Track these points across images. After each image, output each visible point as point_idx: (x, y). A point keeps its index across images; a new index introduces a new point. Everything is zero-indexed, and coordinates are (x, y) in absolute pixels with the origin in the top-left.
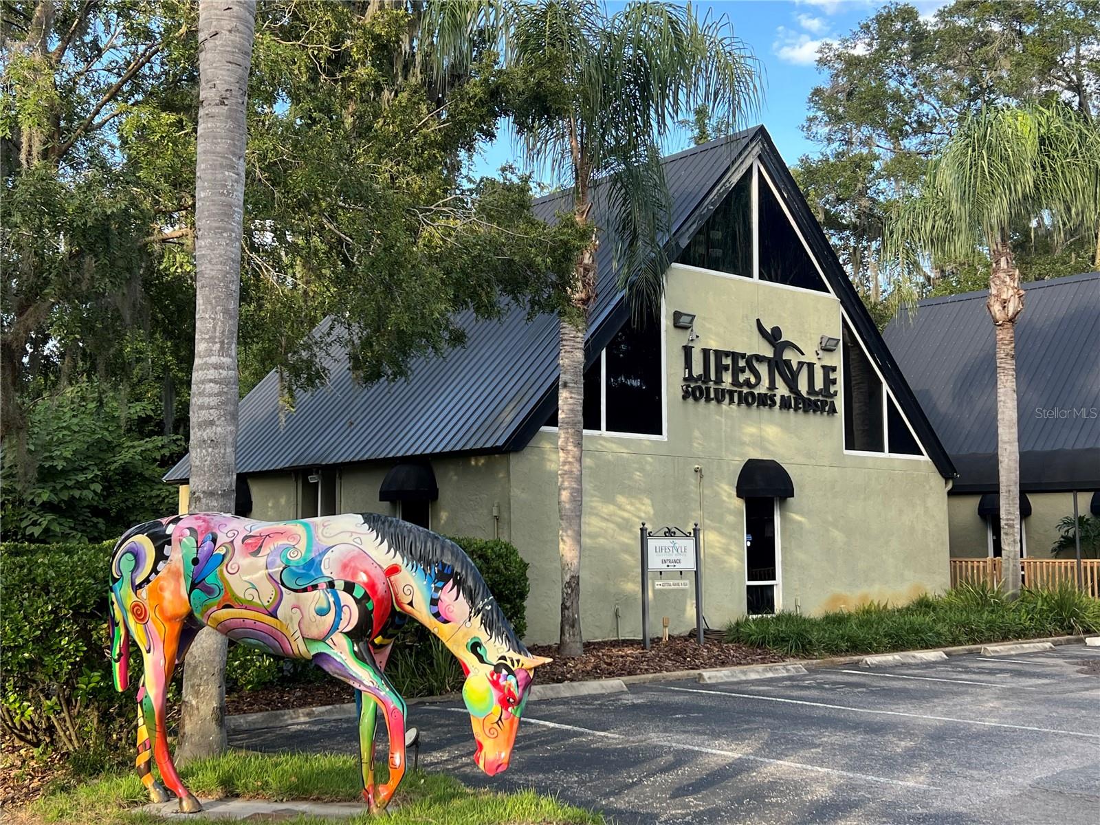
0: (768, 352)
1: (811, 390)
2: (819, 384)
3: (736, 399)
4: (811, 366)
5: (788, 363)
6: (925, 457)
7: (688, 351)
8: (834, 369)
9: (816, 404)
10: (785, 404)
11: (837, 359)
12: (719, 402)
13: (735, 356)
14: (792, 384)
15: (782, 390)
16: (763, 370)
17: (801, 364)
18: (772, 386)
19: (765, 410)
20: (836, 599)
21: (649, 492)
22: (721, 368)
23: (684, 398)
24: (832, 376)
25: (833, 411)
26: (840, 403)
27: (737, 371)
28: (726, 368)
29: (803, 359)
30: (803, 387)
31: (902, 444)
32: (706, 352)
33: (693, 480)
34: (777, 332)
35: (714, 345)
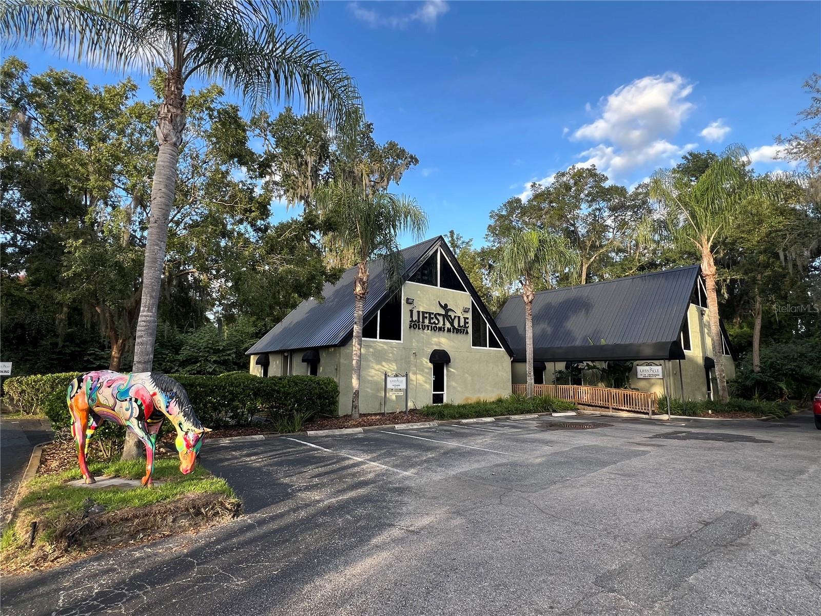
0: (443, 313)
1: (459, 326)
2: (462, 324)
3: (430, 328)
4: (459, 317)
5: (450, 316)
6: (503, 349)
7: (411, 311)
8: (468, 318)
9: (461, 330)
10: (449, 330)
11: (469, 315)
12: (423, 329)
13: (430, 314)
14: (452, 324)
15: (448, 325)
16: (441, 319)
17: (455, 317)
18: (444, 324)
19: (441, 333)
20: (467, 399)
21: (396, 361)
22: (424, 318)
23: (410, 328)
24: (467, 321)
25: (467, 333)
26: (470, 330)
27: (430, 319)
28: (426, 317)
29: (456, 315)
30: (456, 325)
31: (494, 344)
32: (419, 312)
33: (412, 357)
34: (446, 305)
35: (421, 309)
